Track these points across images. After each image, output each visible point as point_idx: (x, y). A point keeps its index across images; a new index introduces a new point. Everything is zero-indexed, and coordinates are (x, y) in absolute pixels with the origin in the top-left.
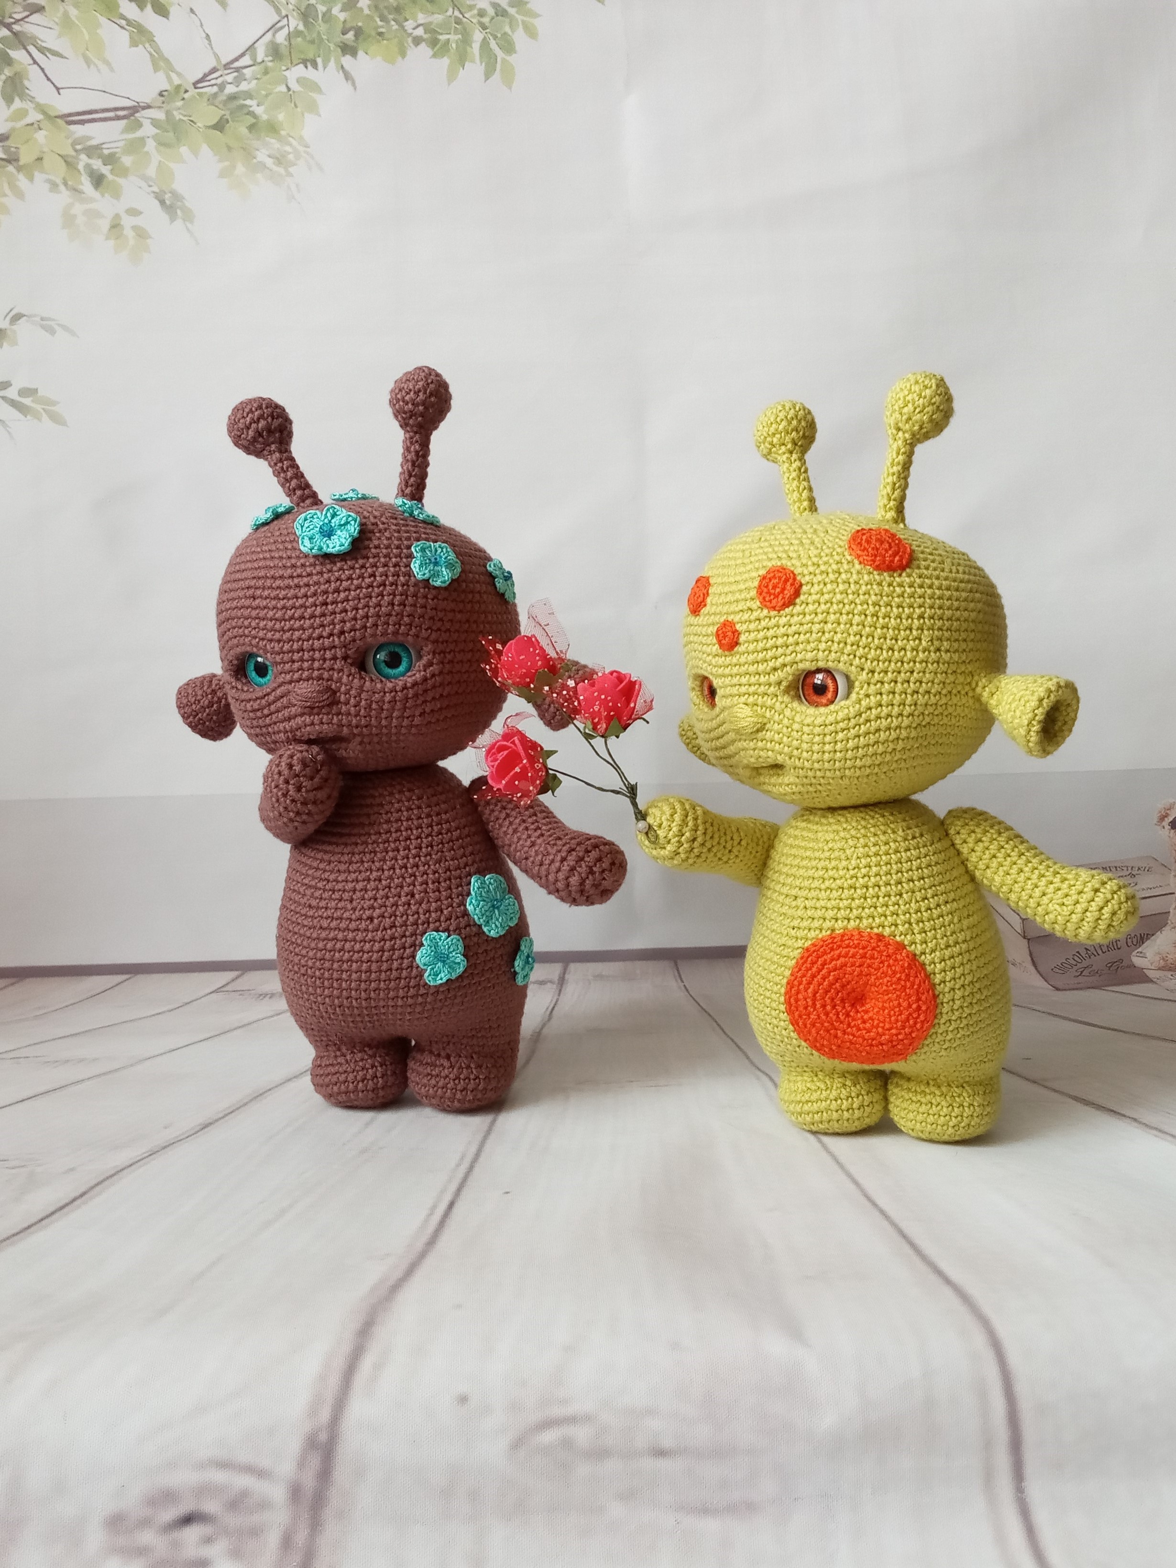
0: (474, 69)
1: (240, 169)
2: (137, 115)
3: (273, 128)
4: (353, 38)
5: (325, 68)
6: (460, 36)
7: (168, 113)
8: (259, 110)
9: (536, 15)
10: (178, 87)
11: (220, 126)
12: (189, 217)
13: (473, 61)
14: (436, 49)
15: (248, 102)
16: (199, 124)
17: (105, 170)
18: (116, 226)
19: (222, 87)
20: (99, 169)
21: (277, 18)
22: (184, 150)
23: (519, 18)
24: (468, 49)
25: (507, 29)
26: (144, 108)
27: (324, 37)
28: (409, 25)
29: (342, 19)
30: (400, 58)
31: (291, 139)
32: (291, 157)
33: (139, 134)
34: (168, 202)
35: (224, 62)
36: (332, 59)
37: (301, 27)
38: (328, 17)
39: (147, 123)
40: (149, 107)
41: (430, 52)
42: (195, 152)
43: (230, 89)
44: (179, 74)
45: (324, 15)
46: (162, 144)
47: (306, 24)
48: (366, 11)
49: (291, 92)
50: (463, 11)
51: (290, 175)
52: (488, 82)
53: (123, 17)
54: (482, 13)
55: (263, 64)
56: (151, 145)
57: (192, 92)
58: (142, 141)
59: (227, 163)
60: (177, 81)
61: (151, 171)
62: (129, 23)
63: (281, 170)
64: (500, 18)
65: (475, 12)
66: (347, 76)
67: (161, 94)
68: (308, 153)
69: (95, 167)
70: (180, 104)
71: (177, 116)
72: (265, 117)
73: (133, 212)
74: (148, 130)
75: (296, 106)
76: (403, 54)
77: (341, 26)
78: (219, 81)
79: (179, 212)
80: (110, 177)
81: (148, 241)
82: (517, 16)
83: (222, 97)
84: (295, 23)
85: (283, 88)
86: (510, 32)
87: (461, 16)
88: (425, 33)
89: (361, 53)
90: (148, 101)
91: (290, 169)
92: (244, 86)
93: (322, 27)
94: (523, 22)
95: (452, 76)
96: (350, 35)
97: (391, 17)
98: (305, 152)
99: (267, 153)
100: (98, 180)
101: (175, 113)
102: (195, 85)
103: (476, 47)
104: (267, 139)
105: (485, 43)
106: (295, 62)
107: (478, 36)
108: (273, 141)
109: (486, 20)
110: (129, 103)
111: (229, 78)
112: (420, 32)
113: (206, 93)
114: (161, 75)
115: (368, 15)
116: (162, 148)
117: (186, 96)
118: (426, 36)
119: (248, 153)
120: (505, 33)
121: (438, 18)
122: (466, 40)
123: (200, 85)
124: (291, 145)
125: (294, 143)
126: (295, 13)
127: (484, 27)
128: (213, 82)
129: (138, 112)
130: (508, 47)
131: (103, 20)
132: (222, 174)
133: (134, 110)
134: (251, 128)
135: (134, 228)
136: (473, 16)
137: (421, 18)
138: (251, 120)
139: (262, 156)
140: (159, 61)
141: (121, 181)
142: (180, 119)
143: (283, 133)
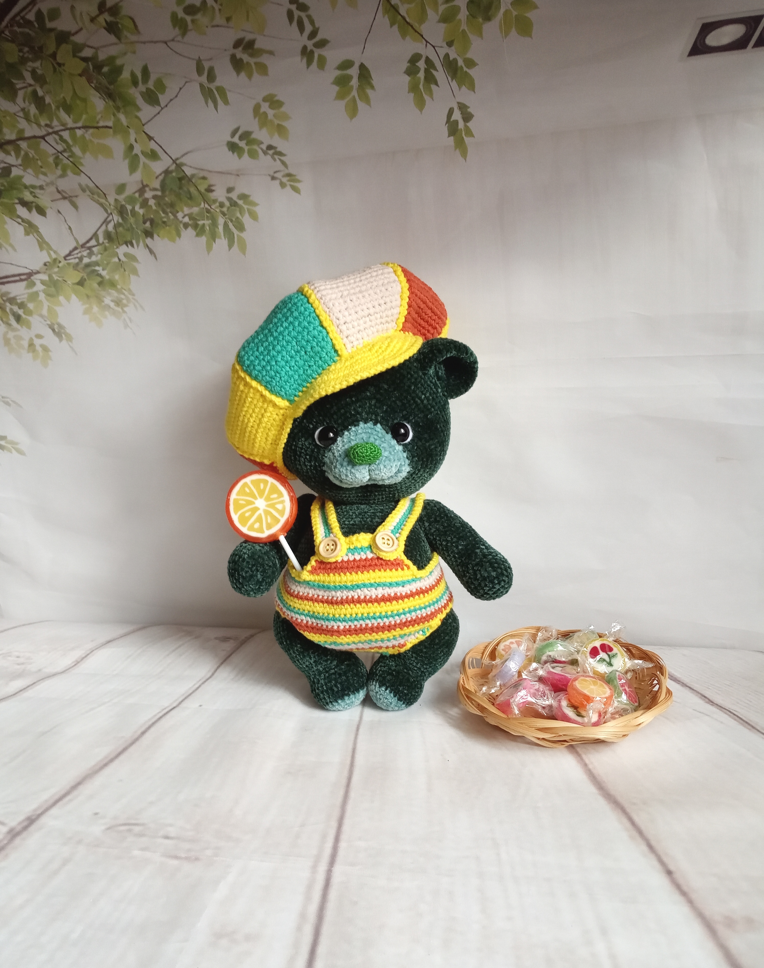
0: (222, 242)
1: (95, 309)
2: (32, 278)
3: (113, 284)
4: (150, 226)
5: (138, 247)
6: (210, 221)
7: (50, 276)
8: (104, 273)
9: (255, 204)
10: (55, 260)
11: (81, 283)
12: (69, 338)
13: (220, 238)
14: (197, 231)
15: (97, 268)
16: (69, 282)
17: (21, 312)
18: (31, 345)
19: (81, 259)
20: (17, 312)
21: (106, 215)
22: (61, 298)
23: (245, 207)
24: (216, 229)
25: (238, 215)
26: (36, 273)
27: (134, 226)
28: (180, 215)
29: (142, 213)
30: (177, 238)
31: (123, 291)
32: (125, 301)
33: (35, 289)
34: (56, 330)
35: (81, 243)
36: (141, 241)
37: (120, 221)
38: (133, 212)
39: (38, 283)
40: (38, 272)
41: (194, 233)
42: (68, 299)
43: (86, 260)
44: (55, 252)
45: (131, 211)
46: (49, 295)
47: (123, 218)
48: (154, 207)
49: (121, 262)
50: (210, 204)
51: (124, 312)
52: (231, 251)
53: (19, 217)
54: (222, 205)
55: (103, 245)
56: (42, 296)
57: (64, 262)
58: (36, 294)
59: (87, 306)
60: (54, 256)
61: (45, 312)
62: (23, 220)
63: (119, 309)
64: (233, 208)
65: (218, 204)
66: (151, 252)
67: (45, 264)
68: (134, 299)
69: (15, 310)
70: (56, 270)
71: (55, 277)
72: (107, 277)
73: (39, 336)
74: (39, 287)
75: (125, 271)
76: (179, 235)
77: (142, 217)
78: (79, 255)
79: (63, 336)
80: (24, 316)
81: (50, 353)
82: (243, 205)
83: (82, 266)
84: (116, 218)
85: (116, 260)
86: (240, 217)
87: (209, 208)
88: (190, 220)
89: (155, 236)
90: (38, 269)
91: (125, 309)
92: (94, 258)
93: (132, 220)
94: (248, 210)
95: (209, 248)
96: (148, 224)
97: (168, 210)
98: (133, 298)
99: (110, 299)
100: (18, 318)
101: (54, 276)
102: (65, 258)
103: (221, 228)
104: (110, 290)
105: (226, 225)
106: (121, 243)
107: (221, 221)
108: (114, 292)
109: (225, 209)
110: (27, 271)
111: (85, 253)
112: (186, 219)
113: (72, 263)
114: (45, 253)
115: (155, 210)
116: (48, 298)
117: (60, 265)
118: (190, 222)
119: (100, 300)
120: (238, 218)
121: (195, 210)
122: (214, 224)
123: (68, 258)
124: (124, 294)
125: (126, 293)
126: (115, 211)
127: (224, 214)
128: (76, 256)
129: (32, 275)
130: (241, 227)
131: (7, 219)
132: (86, 312)
133: (30, 275)
134: (100, 284)
135: (42, 346)
136: (217, 208)
137: (186, 210)
138: (99, 279)
139: (107, 301)
140: (43, 244)
141: (30, 318)
142: (57, 279)
143: (119, 287)
